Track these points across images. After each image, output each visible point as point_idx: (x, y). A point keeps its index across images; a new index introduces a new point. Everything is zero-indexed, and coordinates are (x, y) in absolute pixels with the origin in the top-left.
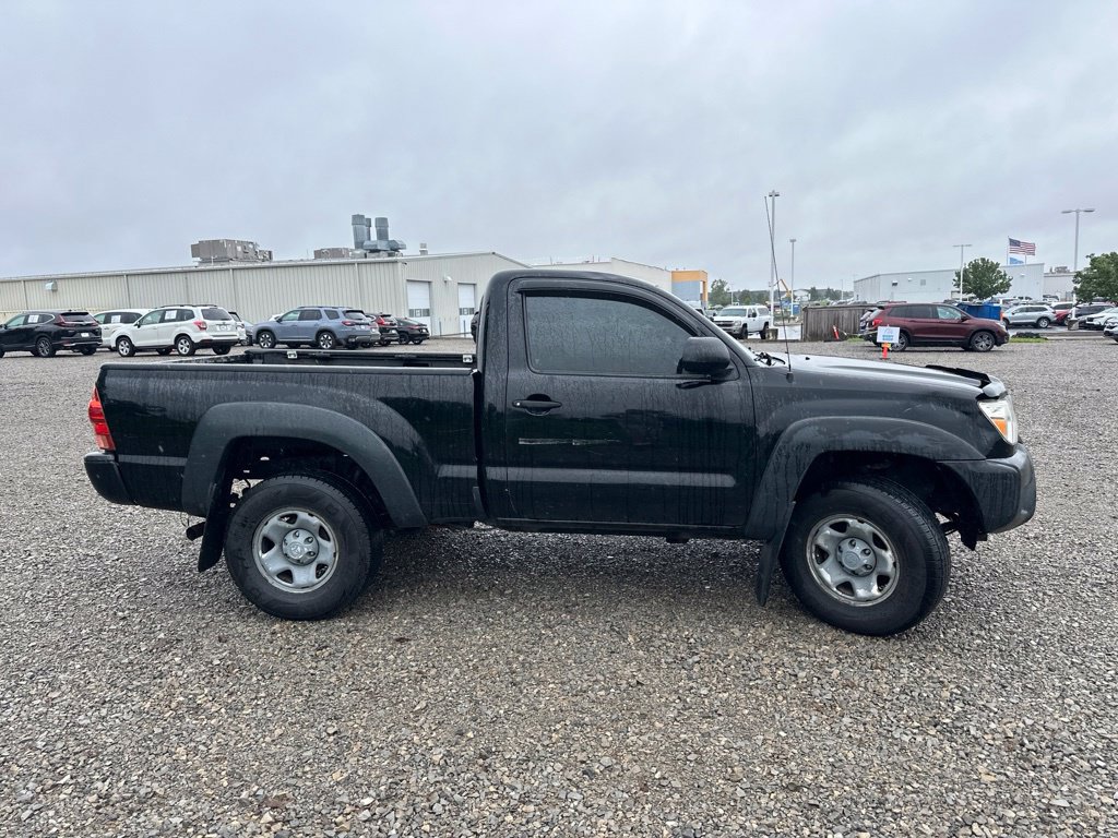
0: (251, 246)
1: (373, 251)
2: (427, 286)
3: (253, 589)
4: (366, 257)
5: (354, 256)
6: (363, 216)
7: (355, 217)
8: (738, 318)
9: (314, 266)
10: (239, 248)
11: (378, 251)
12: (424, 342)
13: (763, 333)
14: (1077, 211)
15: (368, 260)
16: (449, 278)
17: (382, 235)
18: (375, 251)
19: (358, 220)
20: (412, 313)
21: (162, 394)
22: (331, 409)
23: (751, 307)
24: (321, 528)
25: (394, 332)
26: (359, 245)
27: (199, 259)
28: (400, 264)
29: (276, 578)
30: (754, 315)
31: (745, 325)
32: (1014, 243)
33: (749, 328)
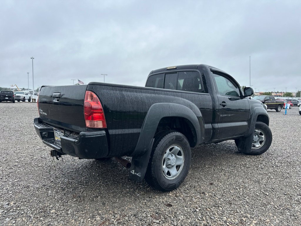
3: (163, 181)
8: (22, 95)
13: (29, 100)
14: (104, 75)
21: (132, 99)
22: (185, 106)
23: (26, 92)
24: (180, 151)
29: (167, 175)
30: (27, 94)
31: (24, 97)
32: (79, 81)
33: (25, 98)
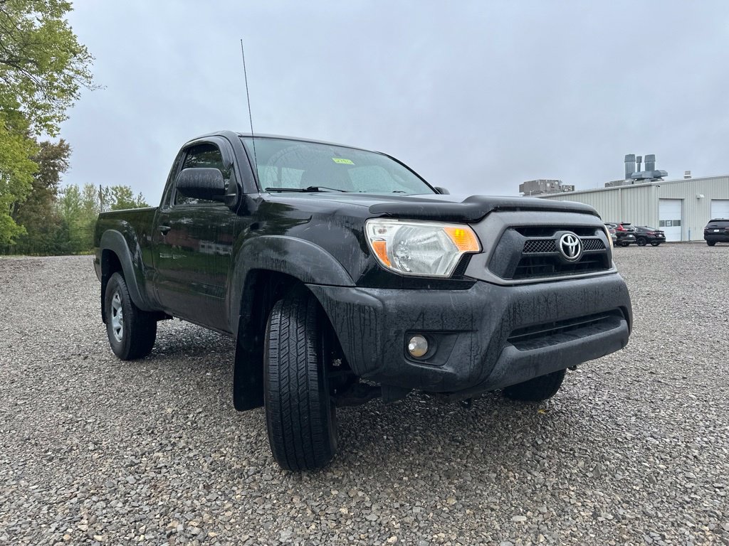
0: (557, 183)
1: (639, 179)
2: (679, 203)
4: (633, 183)
5: (625, 184)
6: (634, 155)
7: (627, 157)
9: (605, 191)
10: (548, 185)
11: (643, 179)
12: (660, 245)
15: (635, 185)
16: (702, 196)
17: (650, 166)
18: (640, 179)
19: (630, 158)
20: (662, 223)
25: (631, 236)
26: (628, 176)
27: (523, 193)
28: (653, 187)
